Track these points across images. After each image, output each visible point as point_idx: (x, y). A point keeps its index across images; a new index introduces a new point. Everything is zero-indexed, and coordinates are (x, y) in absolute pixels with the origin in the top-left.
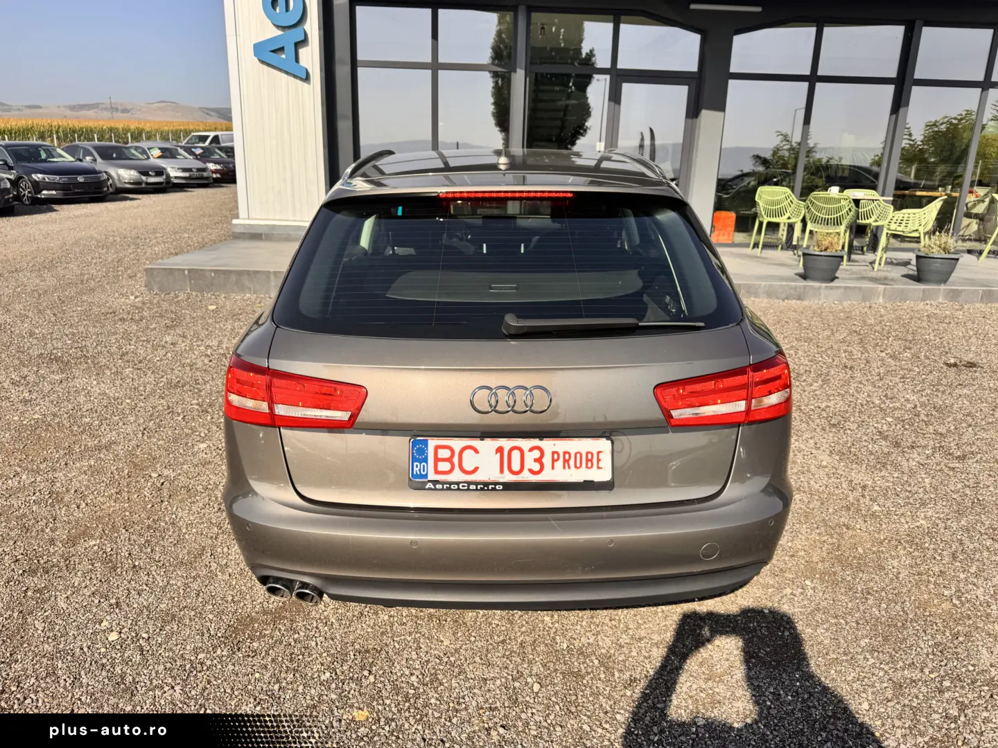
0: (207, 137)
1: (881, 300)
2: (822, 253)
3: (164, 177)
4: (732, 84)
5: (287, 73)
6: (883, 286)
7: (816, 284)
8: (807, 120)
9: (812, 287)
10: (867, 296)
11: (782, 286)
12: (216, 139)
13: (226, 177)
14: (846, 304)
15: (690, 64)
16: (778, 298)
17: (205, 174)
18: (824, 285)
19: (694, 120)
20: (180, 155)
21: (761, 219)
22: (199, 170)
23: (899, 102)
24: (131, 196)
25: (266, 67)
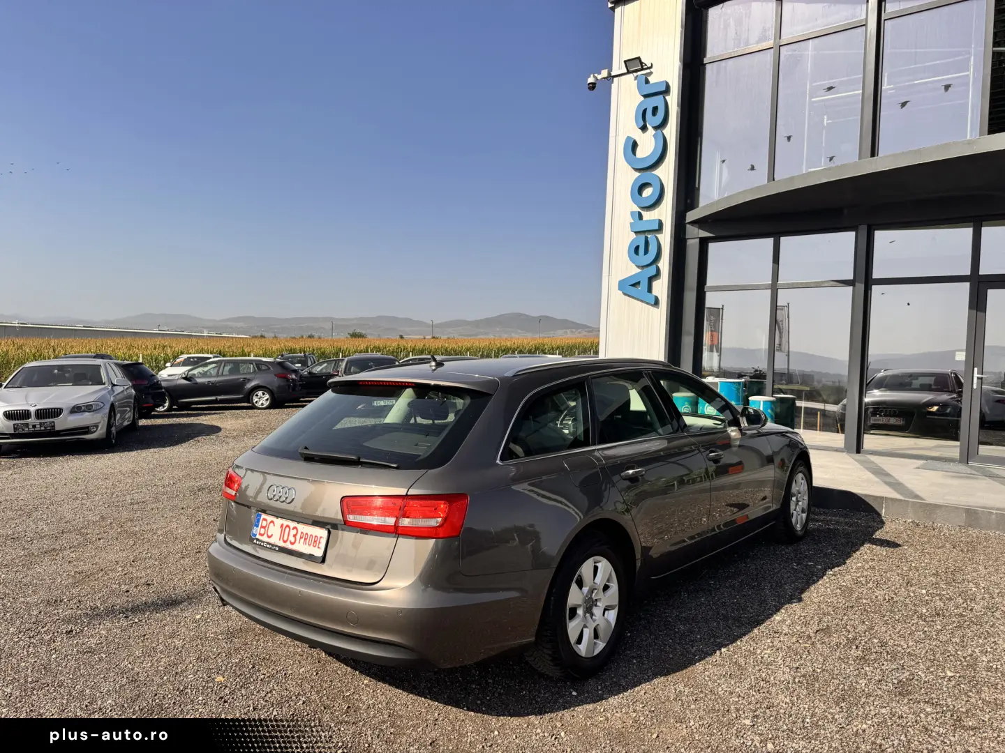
5: (642, 301)
25: (627, 297)
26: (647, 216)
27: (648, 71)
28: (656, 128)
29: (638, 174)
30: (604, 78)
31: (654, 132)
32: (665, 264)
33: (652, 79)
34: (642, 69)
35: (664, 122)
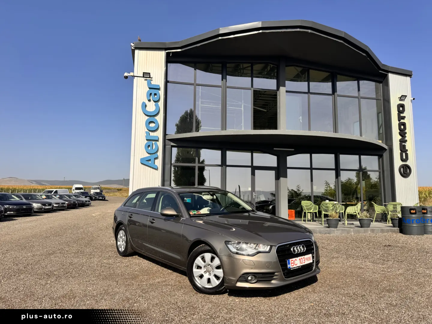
0: (53, 191)
1: (353, 233)
2: (333, 219)
3: (52, 206)
4: (288, 170)
5: (150, 167)
6: (352, 229)
7: (333, 229)
8: (312, 180)
9: (332, 230)
10: (348, 232)
11: (323, 230)
12: (56, 192)
13: (69, 207)
14: (343, 235)
15: (275, 164)
16: (323, 234)
17: (64, 205)
18: (335, 229)
19: (278, 180)
20: (53, 198)
21: (305, 211)
22: (62, 203)
23: (337, 175)
24: (38, 214)
25: (143, 166)
26: (152, 134)
27: (151, 79)
28: (155, 102)
29: (147, 118)
30: (131, 76)
31: (154, 103)
32: (160, 154)
33: (153, 83)
34: (150, 77)
35: (158, 101)
